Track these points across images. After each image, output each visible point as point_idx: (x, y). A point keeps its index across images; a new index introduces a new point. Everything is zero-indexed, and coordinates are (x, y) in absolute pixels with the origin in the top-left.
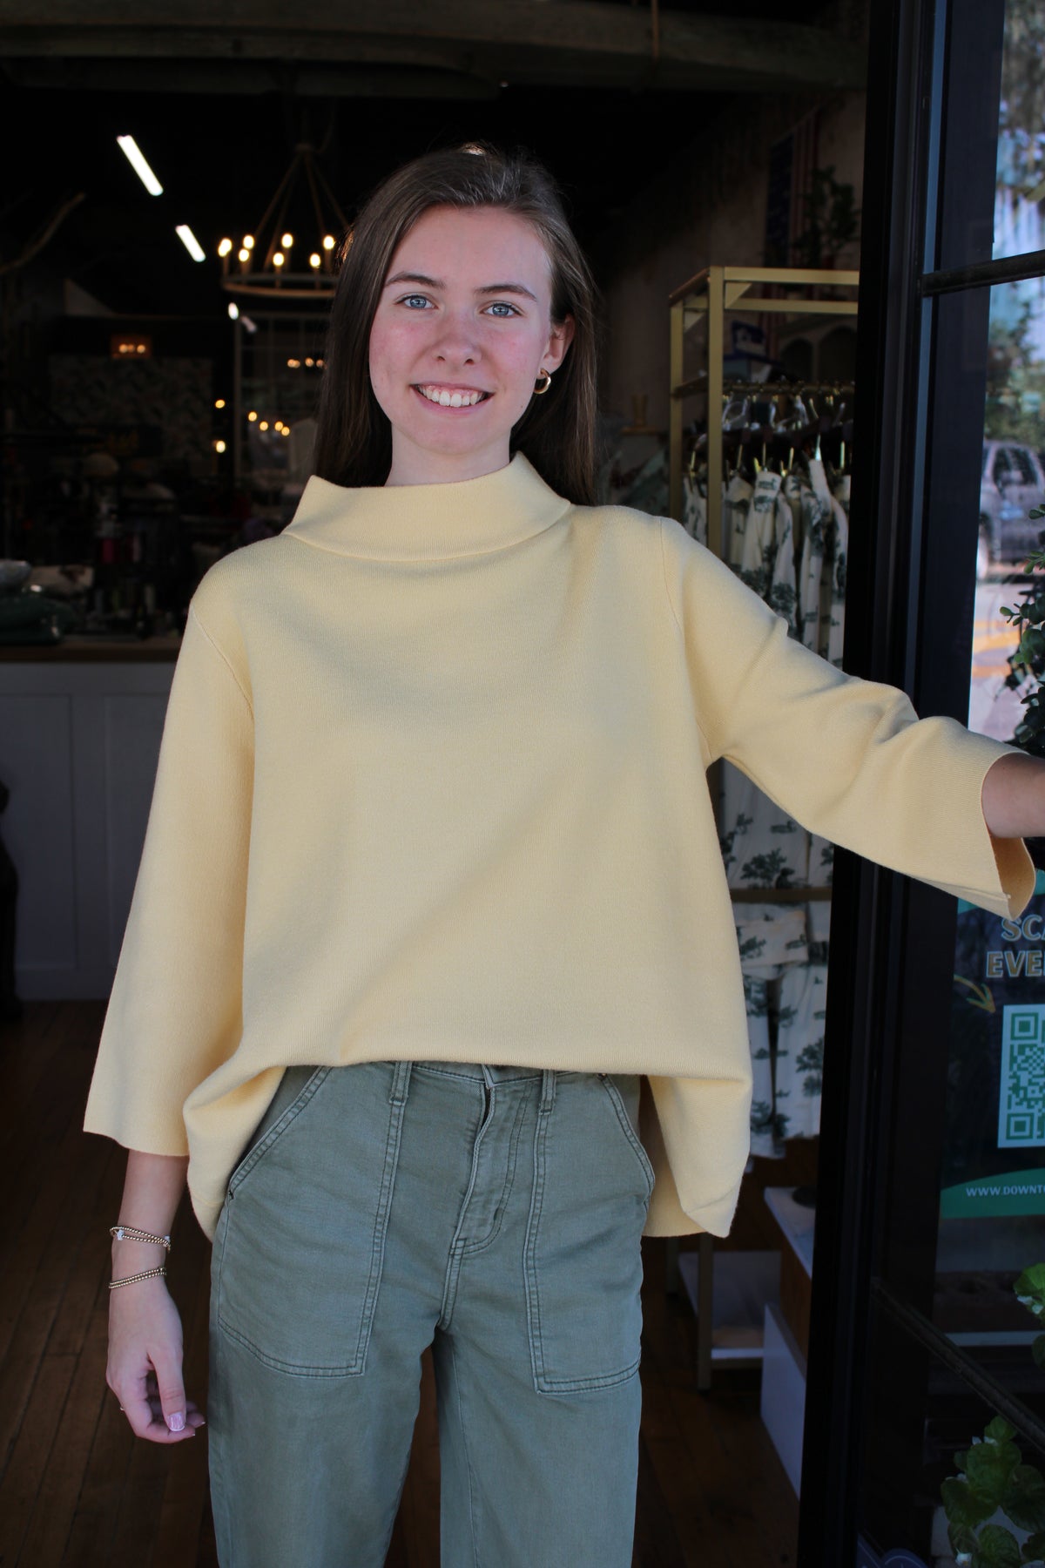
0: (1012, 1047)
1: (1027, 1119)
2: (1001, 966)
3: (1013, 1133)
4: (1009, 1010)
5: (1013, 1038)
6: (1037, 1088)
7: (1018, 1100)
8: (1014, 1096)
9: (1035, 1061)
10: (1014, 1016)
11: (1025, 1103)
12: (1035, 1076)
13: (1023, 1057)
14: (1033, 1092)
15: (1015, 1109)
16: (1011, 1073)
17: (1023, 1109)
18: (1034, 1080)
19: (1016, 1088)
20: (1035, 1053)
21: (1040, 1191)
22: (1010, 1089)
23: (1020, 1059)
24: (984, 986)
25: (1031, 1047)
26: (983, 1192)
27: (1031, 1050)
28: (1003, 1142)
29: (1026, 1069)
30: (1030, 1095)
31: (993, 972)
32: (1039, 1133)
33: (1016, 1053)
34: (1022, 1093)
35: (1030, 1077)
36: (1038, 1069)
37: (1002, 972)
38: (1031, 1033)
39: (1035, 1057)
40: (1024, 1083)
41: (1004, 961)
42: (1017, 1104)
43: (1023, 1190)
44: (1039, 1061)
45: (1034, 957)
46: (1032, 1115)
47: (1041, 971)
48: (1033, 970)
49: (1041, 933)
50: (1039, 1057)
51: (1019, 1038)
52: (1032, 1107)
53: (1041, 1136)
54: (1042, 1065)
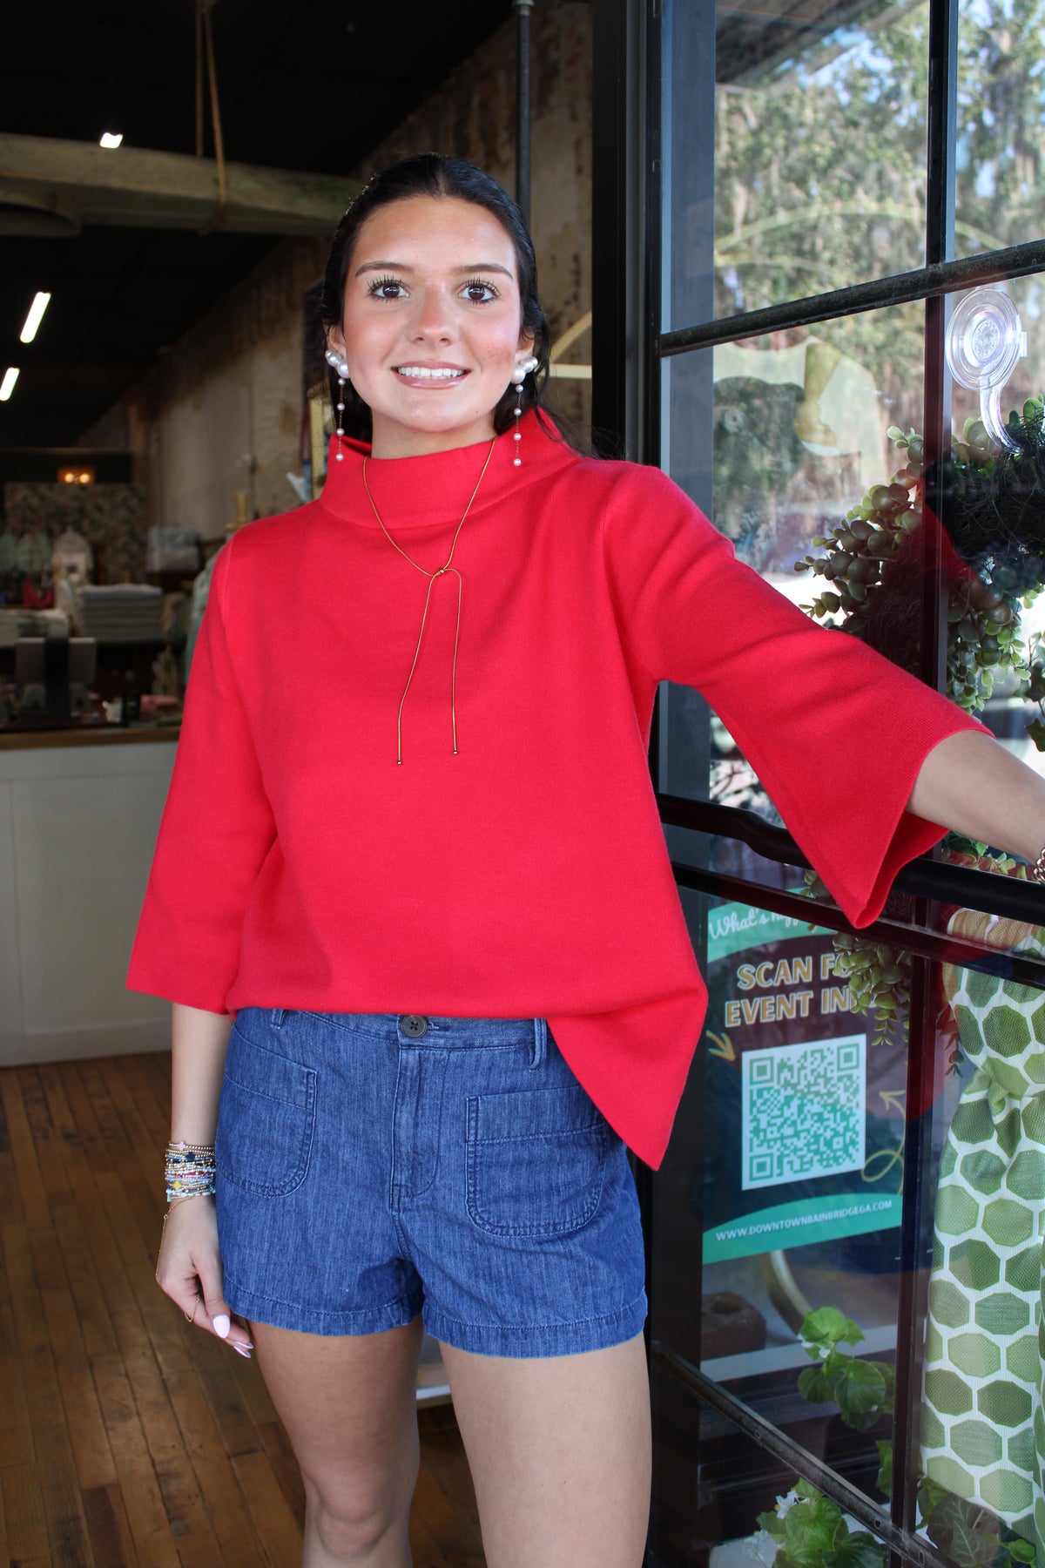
0: (751, 1092)
1: (767, 1159)
2: (738, 1015)
3: (755, 1174)
4: (747, 1056)
5: (752, 1082)
6: (775, 1129)
7: (759, 1142)
8: (755, 1139)
9: (772, 1103)
10: (752, 1062)
11: (765, 1145)
12: (773, 1118)
13: (761, 1101)
14: (772, 1132)
15: (757, 1151)
16: (752, 1117)
17: (764, 1150)
18: (773, 1121)
19: (756, 1131)
20: (772, 1095)
21: (782, 1227)
22: (751, 1132)
23: (759, 1102)
24: (724, 1035)
25: (769, 1089)
26: (732, 1234)
27: (768, 1092)
28: (747, 1185)
29: (764, 1112)
30: (769, 1136)
31: (732, 1021)
32: (779, 1171)
33: (755, 1097)
34: (762, 1134)
35: (769, 1118)
36: (775, 1110)
37: (739, 1020)
38: (768, 1077)
39: (772, 1099)
40: (763, 1125)
41: (740, 1009)
42: (759, 1146)
43: (767, 1227)
44: (776, 1102)
45: (767, 1003)
46: (771, 1155)
47: (774, 1015)
48: (767, 1015)
49: (773, 979)
50: (775, 1099)
51: (757, 1083)
52: (772, 1147)
53: (780, 1174)
54: (779, 1106)
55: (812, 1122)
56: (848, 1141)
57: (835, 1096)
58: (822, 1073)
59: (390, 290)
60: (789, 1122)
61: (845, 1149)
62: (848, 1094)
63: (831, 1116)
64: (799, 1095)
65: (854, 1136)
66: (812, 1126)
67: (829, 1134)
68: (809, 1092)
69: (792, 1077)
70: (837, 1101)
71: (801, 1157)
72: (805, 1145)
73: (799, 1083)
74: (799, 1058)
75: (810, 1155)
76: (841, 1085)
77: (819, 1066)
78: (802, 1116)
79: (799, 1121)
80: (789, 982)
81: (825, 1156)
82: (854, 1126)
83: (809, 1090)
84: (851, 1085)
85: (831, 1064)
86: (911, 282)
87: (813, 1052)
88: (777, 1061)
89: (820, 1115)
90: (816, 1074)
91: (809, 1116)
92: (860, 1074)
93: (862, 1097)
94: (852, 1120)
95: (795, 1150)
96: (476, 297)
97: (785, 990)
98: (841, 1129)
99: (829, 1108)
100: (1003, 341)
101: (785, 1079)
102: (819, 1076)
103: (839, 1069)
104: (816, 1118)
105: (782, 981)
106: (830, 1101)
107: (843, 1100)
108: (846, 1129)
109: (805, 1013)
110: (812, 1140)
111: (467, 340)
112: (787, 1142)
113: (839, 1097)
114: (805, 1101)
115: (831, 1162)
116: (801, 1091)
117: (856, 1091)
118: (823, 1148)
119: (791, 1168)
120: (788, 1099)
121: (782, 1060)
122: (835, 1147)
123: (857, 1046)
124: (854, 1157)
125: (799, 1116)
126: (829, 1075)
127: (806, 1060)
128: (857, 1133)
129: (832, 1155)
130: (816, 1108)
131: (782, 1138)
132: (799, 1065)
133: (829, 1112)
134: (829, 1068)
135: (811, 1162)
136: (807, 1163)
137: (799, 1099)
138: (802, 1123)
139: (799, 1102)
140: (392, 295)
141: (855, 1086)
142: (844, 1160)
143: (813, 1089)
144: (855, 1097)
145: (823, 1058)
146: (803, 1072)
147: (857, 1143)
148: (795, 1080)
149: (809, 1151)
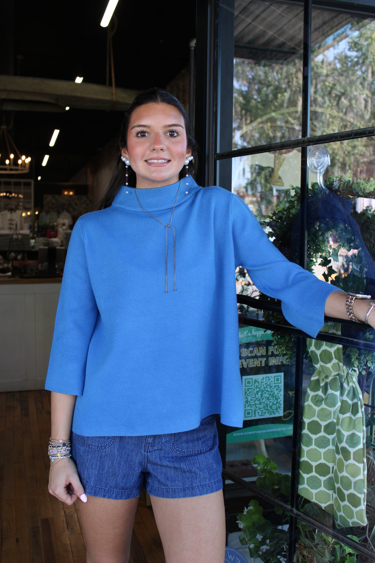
0: (245, 389)
1: (251, 411)
2: (241, 364)
5: (245, 386)
6: (253, 401)
7: (248, 405)
8: (246, 404)
9: (252, 393)
10: (245, 379)
11: (250, 406)
14: (252, 402)
15: (247, 408)
16: (245, 397)
17: (249, 408)
18: (252, 399)
19: (247, 402)
21: (255, 433)
22: (245, 402)
23: (248, 392)
26: (238, 434)
27: (251, 389)
29: (249, 396)
30: (251, 404)
32: (254, 415)
33: (246, 391)
34: (249, 403)
35: (251, 398)
36: (253, 395)
37: (242, 366)
38: (251, 384)
40: (249, 400)
41: (242, 362)
42: (248, 406)
43: (250, 433)
45: (251, 361)
46: (252, 410)
47: (253, 365)
48: (251, 365)
49: (253, 353)
50: (253, 392)
51: (247, 386)
52: (252, 407)
53: (255, 416)
54: (254, 394)
55: (265, 400)
56: (277, 407)
57: (273, 392)
58: (269, 384)
59: (143, 134)
60: (258, 399)
61: (277, 409)
62: (277, 391)
63: (272, 398)
64: (261, 391)
65: (280, 405)
66: (265, 401)
67: (271, 404)
68: (265, 390)
69: (259, 385)
70: (274, 393)
71: (262, 411)
72: (263, 407)
73: (261, 387)
74: (261, 379)
75: (265, 411)
76: (275, 388)
77: (268, 382)
78: (262, 398)
79: (261, 399)
80: (258, 354)
81: (270, 411)
82: (280, 402)
83: (264, 389)
84: (279, 389)
85: (272, 381)
86: (297, 142)
87: (266, 378)
88: (254, 380)
89: (268, 398)
90: (267, 384)
91: (264, 398)
92: (282, 385)
93: (282, 393)
94: (279, 400)
95: (260, 409)
96: (172, 136)
97: (256, 357)
98: (275, 403)
99: (271, 396)
100: (324, 160)
101: (257, 385)
102: (268, 385)
103: (275, 383)
104: (267, 399)
105: (256, 354)
106: (272, 393)
107: (276, 393)
108: (277, 403)
109: (263, 365)
110: (265, 406)
111: (169, 149)
112: (257, 405)
113: (274, 392)
114: (263, 393)
115: (272, 413)
116: (262, 390)
117: (280, 391)
118: (269, 409)
119: (259, 414)
120: (258, 392)
121: (256, 379)
122: (273, 408)
123: (281, 376)
124: (279, 412)
125: (261, 398)
126: (271, 385)
127: (263, 380)
128: (280, 404)
129: (272, 411)
130: (267, 395)
131: (255, 404)
132: (261, 381)
133: (271, 397)
134: (271, 383)
135: (265, 413)
136: (264, 413)
137: (261, 392)
138: (262, 400)
139: (261, 393)
140: (143, 136)
141: (280, 389)
142: (276, 413)
143: (266, 389)
144: (280, 392)
145: (269, 380)
146: (262, 384)
147: (281, 407)
148: (260, 386)
149: (264, 409)
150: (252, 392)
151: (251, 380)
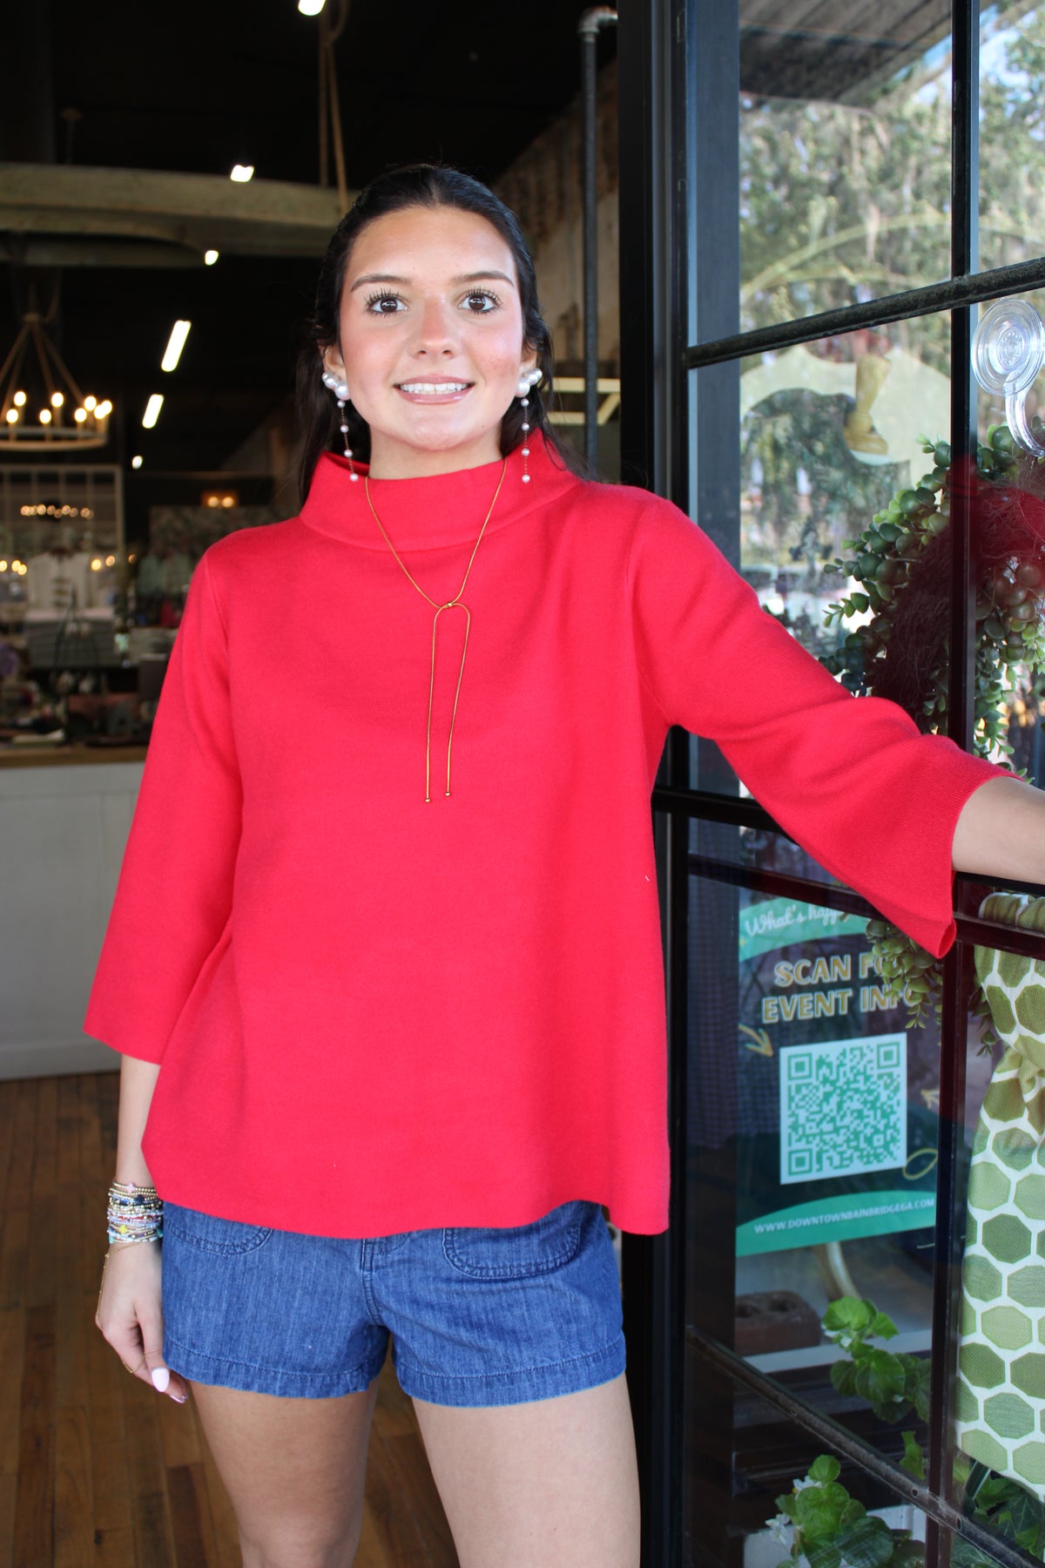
0: (789, 1088)
1: (806, 1155)
2: (776, 1011)
3: (794, 1169)
4: (785, 1053)
5: (790, 1078)
6: (814, 1124)
7: (797, 1137)
8: (793, 1134)
9: (811, 1099)
11: (804, 1140)
12: (812, 1113)
13: (800, 1096)
14: (811, 1128)
15: (796, 1146)
16: (790, 1112)
17: (802, 1145)
18: (812, 1117)
19: (794, 1127)
20: (811, 1091)
21: (821, 1221)
22: (789, 1127)
23: (798, 1098)
24: (761, 1031)
25: (807, 1085)
26: (770, 1227)
27: (807, 1088)
28: (786, 1178)
29: (802, 1107)
31: (769, 1017)
32: (818, 1167)
33: (793, 1093)
34: (800, 1131)
35: (808, 1114)
36: (814, 1106)
37: (777, 1017)
38: (806, 1073)
40: (802, 1120)
41: (778, 1006)
42: (797, 1141)
43: (806, 1222)
44: (814, 1098)
45: (805, 1000)
46: (810, 1151)
47: (812, 1013)
48: (805, 1012)
49: (811, 977)
50: (814, 1095)
51: (795, 1078)
52: (811, 1143)
53: (820, 1170)
54: (818, 1102)
55: (852, 1119)
56: (888, 1138)
57: (875, 1094)
58: (862, 1070)
59: (388, 304)
60: (828, 1118)
61: (886, 1146)
62: (888, 1092)
63: (871, 1113)
64: (838, 1091)
65: (895, 1134)
66: (852, 1122)
67: (869, 1131)
68: (848, 1089)
69: (831, 1073)
70: (877, 1098)
71: (841, 1153)
72: (845, 1141)
73: (837, 1080)
74: (837, 1054)
75: (849, 1152)
76: (881, 1083)
77: (858, 1063)
78: (841, 1113)
79: (838, 1119)
80: (827, 980)
81: (865, 1153)
82: (895, 1124)
83: (848, 1087)
84: (892, 1083)
85: (870, 1062)
86: (937, 294)
87: (852, 1050)
88: (815, 1058)
89: (860, 1112)
90: (855, 1071)
91: (848, 1113)
92: (901, 1073)
93: (903, 1095)
94: (893, 1118)
95: (835, 1147)
96: (477, 308)
97: (823, 987)
98: (881, 1126)
99: (869, 1105)
100: (1027, 348)
101: (824, 1075)
102: (858, 1073)
103: (879, 1067)
104: (855, 1115)
105: (820, 979)
106: (871, 1098)
107: (883, 1098)
108: (887, 1126)
109: (844, 1011)
110: (852, 1137)
111: (468, 350)
112: (827, 1137)
113: (879, 1094)
114: (845, 1098)
115: (872, 1159)
116: (841, 1088)
117: (897, 1089)
118: (863, 1145)
119: (831, 1163)
120: (827, 1096)
121: (821, 1057)
122: (876, 1143)
123: (897, 1044)
124: (895, 1154)
125: (838, 1112)
126: (869, 1072)
127: (845, 1057)
128: (898, 1131)
129: (872, 1152)
130: (856, 1105)
131: (822, 1133)
132: (838, 1062)
133: (869, 1109)
134: (869, 1067)
135: (851, 1158)
136: (847, 1159)
137: (838, 1095)
138: (842, 1118)
139: (838, 1099)
140: (390, 310)
141: (895, 1084)
142: (885, 1157)
143: (853, 1086)
144: (895, 1095)
145: (862, 1055)
146: (842, 1069)
147: (899, 1141)
148: (833, 1077)
149: (849, 1147)
150: (811, 1095)
151: (806, 1059)
